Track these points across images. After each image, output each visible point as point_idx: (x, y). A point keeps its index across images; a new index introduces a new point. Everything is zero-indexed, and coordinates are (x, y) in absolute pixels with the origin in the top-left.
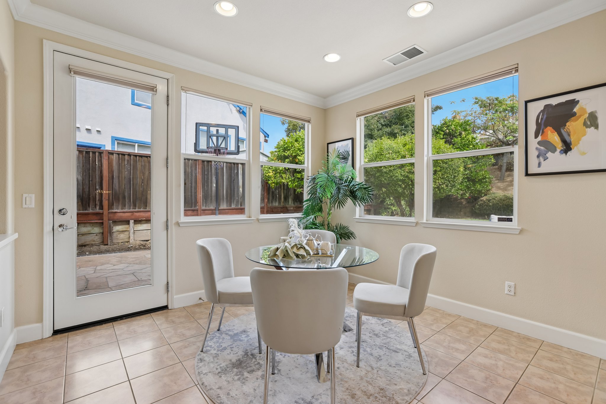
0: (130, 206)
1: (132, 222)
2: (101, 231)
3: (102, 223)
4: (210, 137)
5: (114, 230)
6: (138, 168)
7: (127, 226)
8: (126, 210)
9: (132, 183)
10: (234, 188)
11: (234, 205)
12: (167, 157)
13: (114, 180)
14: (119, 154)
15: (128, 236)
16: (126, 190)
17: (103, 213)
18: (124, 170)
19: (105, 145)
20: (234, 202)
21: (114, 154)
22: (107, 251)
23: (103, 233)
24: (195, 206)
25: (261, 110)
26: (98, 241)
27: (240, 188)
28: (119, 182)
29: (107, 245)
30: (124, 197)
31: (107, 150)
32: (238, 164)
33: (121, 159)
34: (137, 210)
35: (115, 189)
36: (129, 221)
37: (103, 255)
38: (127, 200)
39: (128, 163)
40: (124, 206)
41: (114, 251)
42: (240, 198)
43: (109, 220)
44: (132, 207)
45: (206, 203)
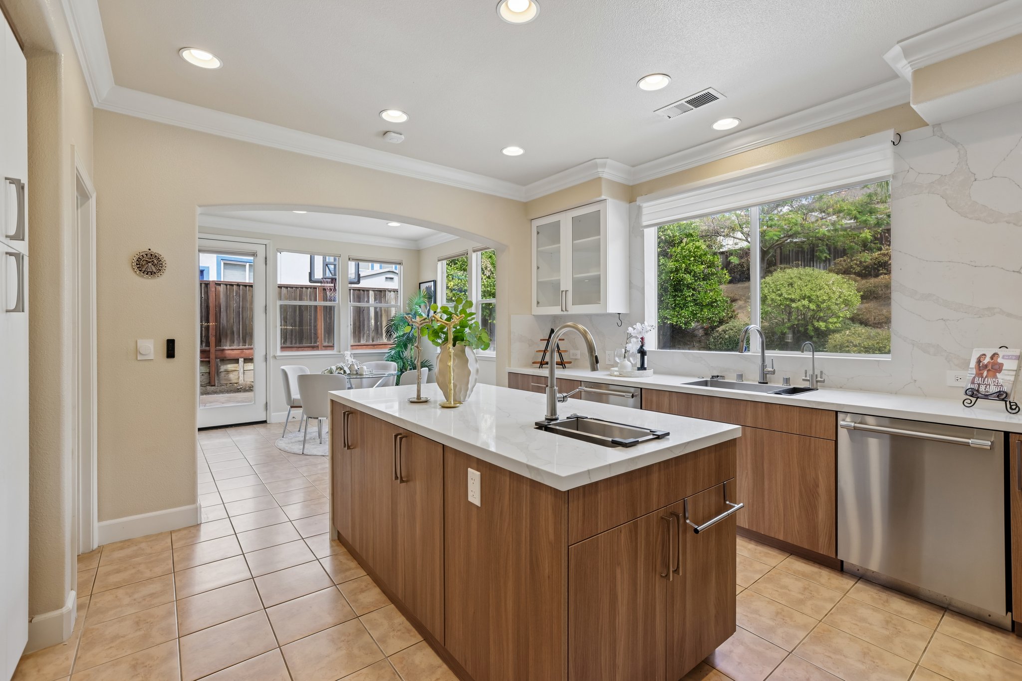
0: (239, 343)
1: (241, 360)
2: (208, 371)
3: (209, 362)
4: (327, 265)
5: (222, 370)
6: (248, 300)
7: (236, 365)
8: (235, 347)
9: (241, 316)
10: (364, 320)
11: (363, 341)
12: (266, 305)
13: (222, 314)
14: (226, 285)
15: (237, 377)
16: (235, 324)
17: (209, 351)
18: (232, 303)
19: (209, 267)
20: (363, 336)
21: (222, 285)
22: (215, 393)
23: (209, 373)
24: (315, 342)
25: (349, 259)
26: (204, 382)
27: (371, 320)
28: (227, 316)
29: (214, 386)
30: (233, 333)
31: (213, 281)
32: (368, 291)
33: (229, 290)
34: (247, 347)
35: (222, 324)
36: (238, 359)
37: (210, 396)
38: (236, 336)
39: (236, 294)
40: (232, 342)
41: (222, 392)
42: (371, 332)
43: (216, 358)
44: (241, 344)
45: (329, 339)
